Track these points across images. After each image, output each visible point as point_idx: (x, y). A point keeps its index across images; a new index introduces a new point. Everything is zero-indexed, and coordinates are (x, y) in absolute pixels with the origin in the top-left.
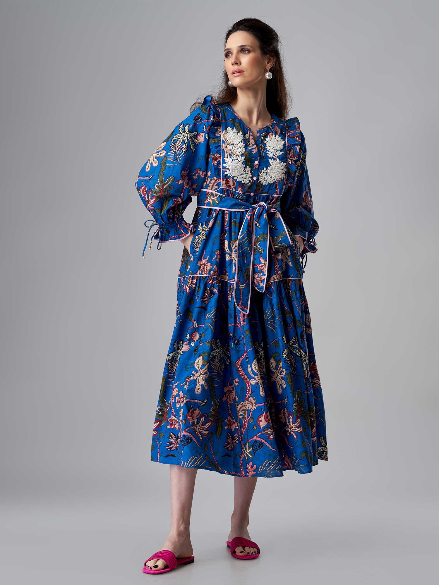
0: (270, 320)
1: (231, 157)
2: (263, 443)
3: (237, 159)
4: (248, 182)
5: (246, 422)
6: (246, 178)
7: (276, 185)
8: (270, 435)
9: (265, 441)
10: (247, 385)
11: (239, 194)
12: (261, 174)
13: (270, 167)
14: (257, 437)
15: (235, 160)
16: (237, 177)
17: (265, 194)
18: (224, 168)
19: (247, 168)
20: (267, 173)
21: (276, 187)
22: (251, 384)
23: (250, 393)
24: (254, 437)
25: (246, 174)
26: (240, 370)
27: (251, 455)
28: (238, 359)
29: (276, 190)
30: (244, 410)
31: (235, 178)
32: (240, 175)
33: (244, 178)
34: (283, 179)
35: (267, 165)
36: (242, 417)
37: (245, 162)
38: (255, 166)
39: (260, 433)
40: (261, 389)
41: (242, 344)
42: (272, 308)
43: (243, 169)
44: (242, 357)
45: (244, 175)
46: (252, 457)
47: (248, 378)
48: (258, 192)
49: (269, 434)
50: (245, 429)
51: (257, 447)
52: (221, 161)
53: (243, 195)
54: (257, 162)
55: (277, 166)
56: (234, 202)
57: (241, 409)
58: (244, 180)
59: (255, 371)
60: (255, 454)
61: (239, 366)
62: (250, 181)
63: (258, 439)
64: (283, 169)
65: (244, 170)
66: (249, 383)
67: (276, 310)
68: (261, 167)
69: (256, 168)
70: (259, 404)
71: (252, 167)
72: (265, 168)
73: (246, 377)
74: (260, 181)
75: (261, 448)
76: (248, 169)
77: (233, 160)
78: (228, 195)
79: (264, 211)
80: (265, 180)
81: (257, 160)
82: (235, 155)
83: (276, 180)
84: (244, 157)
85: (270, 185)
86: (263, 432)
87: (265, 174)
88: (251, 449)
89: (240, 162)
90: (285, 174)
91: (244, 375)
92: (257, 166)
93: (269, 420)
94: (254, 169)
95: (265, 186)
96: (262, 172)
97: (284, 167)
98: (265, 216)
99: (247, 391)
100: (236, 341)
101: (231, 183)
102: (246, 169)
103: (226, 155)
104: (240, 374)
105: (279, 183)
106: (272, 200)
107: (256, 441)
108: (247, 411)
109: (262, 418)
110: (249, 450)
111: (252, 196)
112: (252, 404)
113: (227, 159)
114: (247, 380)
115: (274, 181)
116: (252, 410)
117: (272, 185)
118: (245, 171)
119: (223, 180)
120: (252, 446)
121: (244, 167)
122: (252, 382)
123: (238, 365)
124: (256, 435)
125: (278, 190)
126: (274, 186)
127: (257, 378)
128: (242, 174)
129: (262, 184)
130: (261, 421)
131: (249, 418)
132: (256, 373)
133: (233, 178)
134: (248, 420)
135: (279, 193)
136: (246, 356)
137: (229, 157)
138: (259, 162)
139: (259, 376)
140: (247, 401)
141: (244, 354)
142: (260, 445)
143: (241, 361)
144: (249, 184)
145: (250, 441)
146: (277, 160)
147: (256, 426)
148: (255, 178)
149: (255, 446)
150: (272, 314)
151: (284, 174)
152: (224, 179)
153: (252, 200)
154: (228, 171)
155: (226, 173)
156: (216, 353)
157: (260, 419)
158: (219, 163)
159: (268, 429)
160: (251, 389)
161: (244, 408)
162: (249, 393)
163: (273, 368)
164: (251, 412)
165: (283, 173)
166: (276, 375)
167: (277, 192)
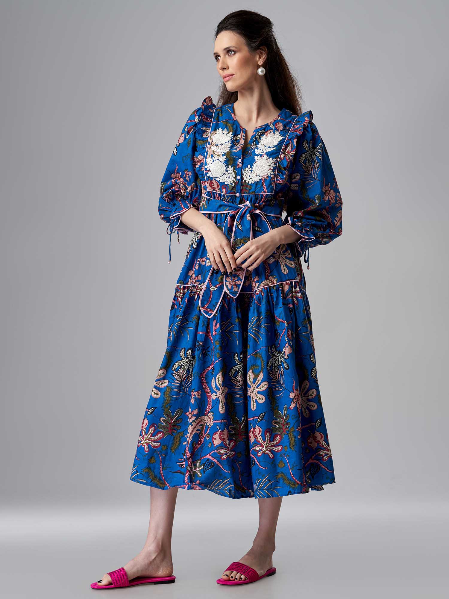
0: (255, 329)
1: (212, 158)
2: (215, 463)
3: (218, 159)
4: (232, 182)
5: (203, 438)
6: (229, 178)
7: (263, 182)
8: (223, 456)
9: (217, 461)
10: (209, 399)
11: (224, 196)
12: (246, 172)
13: (255, 164)
14: (210, 455)
15: (215, 160)
16: (220, 178)
17: (252, 193)
18: (206, 169)
19: (229, 167)
20: (252, 171)
21: (263, 185)
22: (212, 399)
23: (211, 407)
24: (207, 455)
25: (228, 174)
26: (204, 382)
27: (201, 473)
28: (204, 371)
29: (263, 187)
30: (202, 425)
31: (218, 179)
32: (222, 175)
33: (227, 178)
34: (270, 175)
35: (252, 162)
36: (199, 432)
37: (227, 161)
38: (238, 165)
39: (213, 452)
40: (220, 405)
41: (210, 355)
42: (259, 316)
43: (225, 168)
44: (208, 369)
45: (227, 176)
46: (200, 476)
47: (211, 391)
48: (245, 192)
49: (221, 454)
50: (200, 445)
51: (208, 466)
52: (204, 163)
53: (228, 197)
54: (240, 160)
55: (262, 162)
56: (218, 204)
57: (200, 424)
58: (227, 181)
59: (218, 384)
60: (204, 473)
61: (204, 378)
62: (233, 181)
63: (210, 458)
64: (270, 165)
65: (225, 170)
66: (211, 397)
67: (265, 318)
68: (244, 165)
69: (239, 167)
70: (215, 420)
71: (234, 166)
72: (249, 166)
73: (209, 390)
74: (245, 181)
75: (212, 467)
76: (231, 168)
77: (213, 160)
78: (215, 198)
79: (248, 212)
80: (250, 179)
81: (241, 158)
82: (216, 155)
83: (262, 177)
84: (225, 157)
85: (257, 183)
86: (216, 451)
87: (250, 172)
88: (202, 467)
89: (220, 161)
90: (273, 171)
91: (207, 388)
92: (240, 164)
93: (225, 439)
94: (237, 167)
95: (252, 185)
96: (246, 170)
97: (273, 163)
98: (248, 217)
99: (207, 406)
100: (204, 351)
101: (215, 186)
102: (228, 169)
103: (208, 156)
104: (203, 386)
105: (266, 180)
106: (262, 199)
107: (208, 460)
108: (205, 427)
109: (217, 436)
110: (199, 467)
111: (239, 197)
112: (210, 419)
113: (209, 160)
114: (209, 394)
115: (260, 178)
116: (210, 426)
117: (259, 183)
118: (227, 171)
119: (208, 183)
120: (203, 464)
121: (225, 167)
122: (214, 396)
123: (203, 376)
124: (209, 454)
125: (265, 188)
126: (261, 183)
127: (219, 393)
128: (224, 175)
129: (248, 183)
130: (215, 439)
131: (206, 435)
132: (218, 387)
133: (215, 180)
134: (205, 436)
135: (266, 191)
136: (213, 368)
137: (210, 158)
138: (243, 161)
139: (221, 391)
140: (206, 416)
141: (210, 366)
142: (211, 464)
143: (206, 373)
144: (233, 184)
145: (202, 458)
146: (264, 156)
147: (211, 444)
148: (239, 177)
149: (207, 465)
150: (258, 323)
151: (272, 169)
152: (208, 181)
153: (238, 201)
154: (209, 172)
155: (208, 175)
156: (183, 364)
157: (214, 436)
158: (202, 165)
159: (221, 449)
160: (211, 404)
161: (202, 423)
162: (209, 408)
163: (250, 381)
164: (209, 428)
165: (270, 169)
166: (252, 389)
167: (264, 190)
